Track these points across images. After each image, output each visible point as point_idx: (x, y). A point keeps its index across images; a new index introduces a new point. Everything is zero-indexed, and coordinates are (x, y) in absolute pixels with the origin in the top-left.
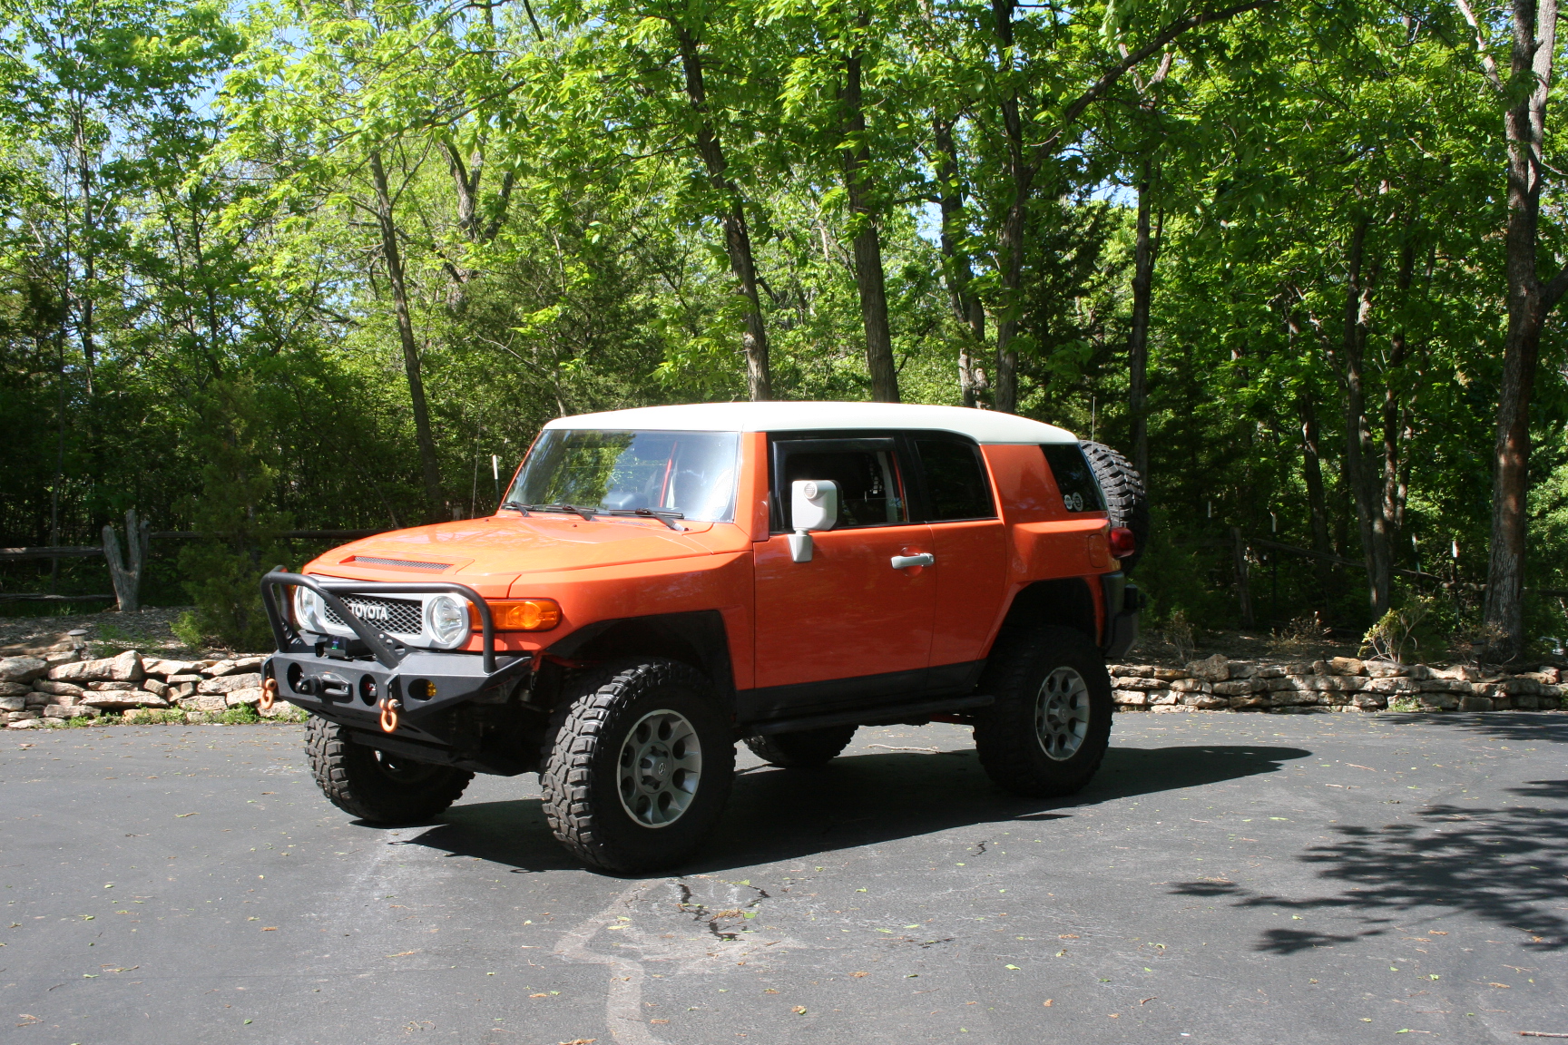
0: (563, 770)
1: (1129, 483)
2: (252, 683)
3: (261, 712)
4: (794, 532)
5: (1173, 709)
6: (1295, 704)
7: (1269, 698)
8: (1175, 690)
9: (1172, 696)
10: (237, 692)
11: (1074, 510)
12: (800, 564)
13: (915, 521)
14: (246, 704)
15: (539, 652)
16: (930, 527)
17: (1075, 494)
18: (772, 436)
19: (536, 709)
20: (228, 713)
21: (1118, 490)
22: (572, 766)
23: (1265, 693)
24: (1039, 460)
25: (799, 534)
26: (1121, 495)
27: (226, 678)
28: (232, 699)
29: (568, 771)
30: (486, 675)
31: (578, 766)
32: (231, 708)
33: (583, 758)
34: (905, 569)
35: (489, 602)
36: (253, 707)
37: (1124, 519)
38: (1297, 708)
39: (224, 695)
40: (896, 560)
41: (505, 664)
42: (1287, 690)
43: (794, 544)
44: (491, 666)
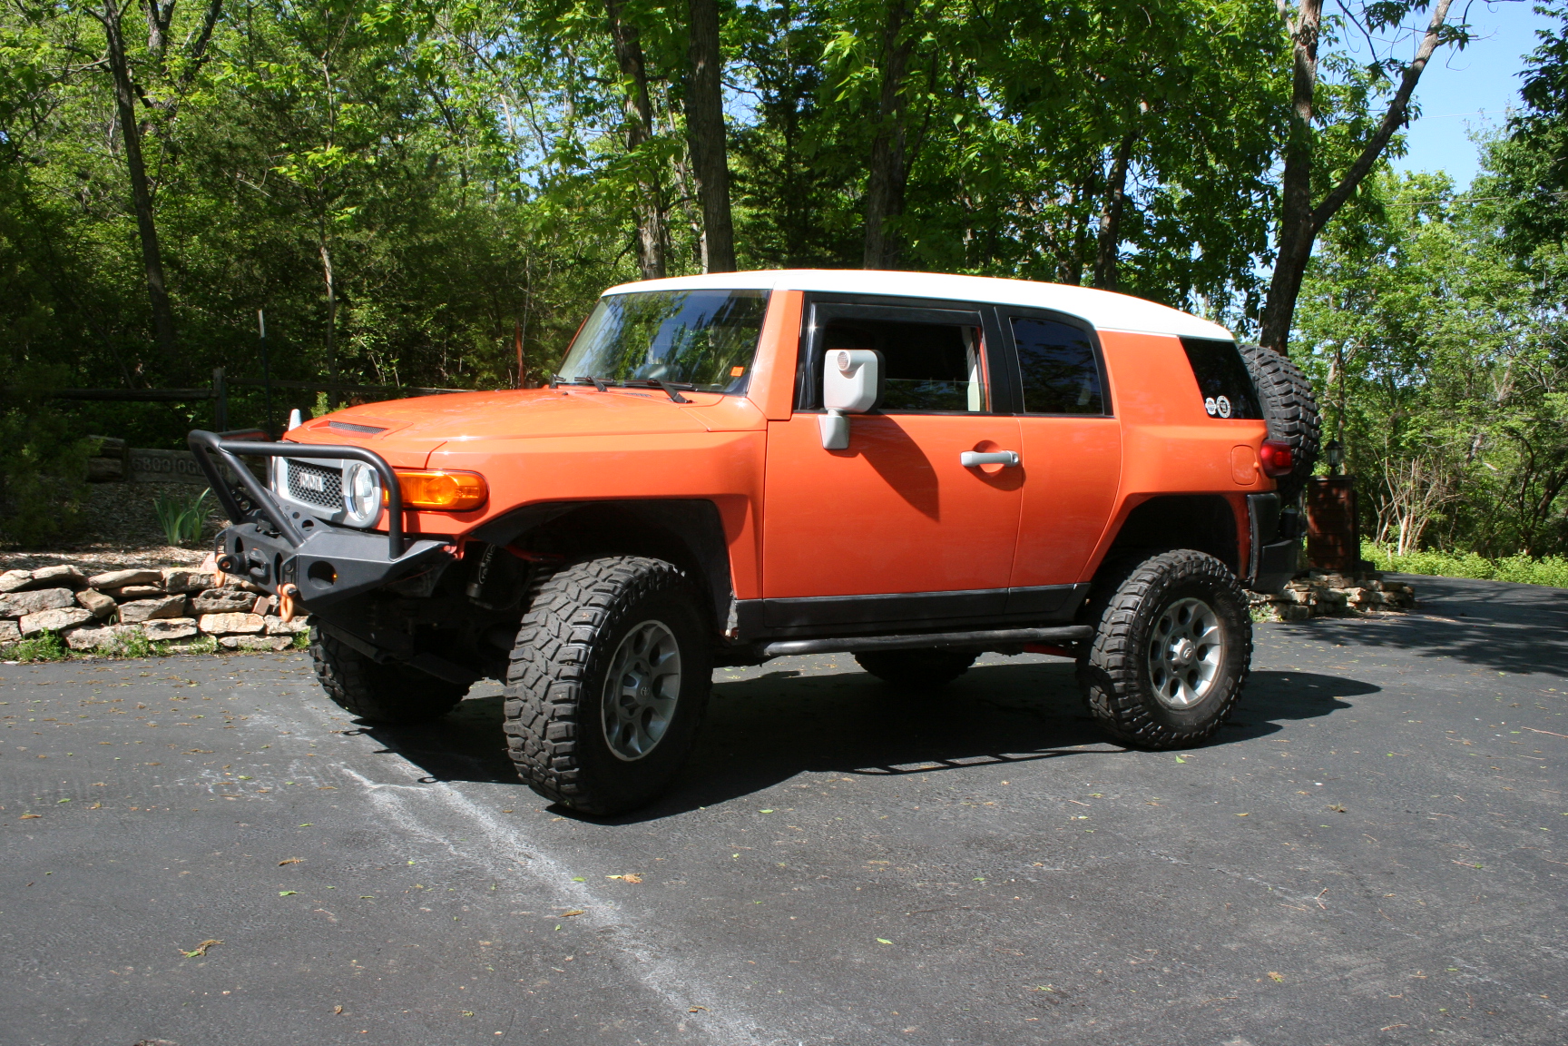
0: (543, 683)
1: (1297, 393)
2: (58, 602)
3: (72, 644)
4: (826, 412)
10: (36, 616)
11: (1217, 416)
13: (997, 411)
14: (51, 633)
16: (1019, 419)
17: (1221, 398)
18: (808, 296)
19: (488, 607)
20: (24, 645)
22: (557, 678)
25: (833, 414)
26: (1286, 406)
27: (18, 596)
28: (28, 624)
29: (550, 684)
30: (393, 560)
31: (564, 678)
32: (28, 637)
33: (571, 670)
34: (977, 467)
35: (399, 473)
36: (60, 636)
39: (17, 619)
40: (967, 457)
41: (417, 549)
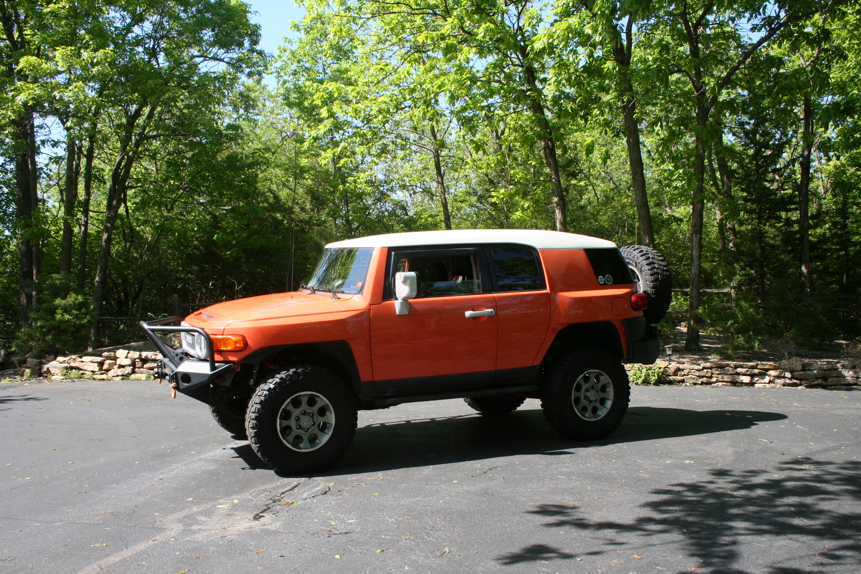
1: (657, 269)
4: (397, 299)
5: (767, 386)
6: (843, 385)
7: (826, 381)
8: (770, 376)
9: (767, 379)
11: (605, 284)
12: (400, 316)
13: (485, 292)
15: (239, 361)
16: (495, 295)
17: (607, 276)
18: (390, 249)
21: (649, 272)
23: (825, 378)
24: (583, 258)
25: (400, 301)
26: (651, 275)
30: (211, 373)
34: (474, 318)
37: (653, 288)
38: (844, 387)
40: (468, 314)
41: (221, 367)
42: (838, 377)
43: (397, 305)
44: (213, 368)
